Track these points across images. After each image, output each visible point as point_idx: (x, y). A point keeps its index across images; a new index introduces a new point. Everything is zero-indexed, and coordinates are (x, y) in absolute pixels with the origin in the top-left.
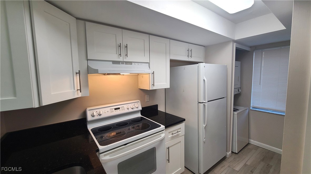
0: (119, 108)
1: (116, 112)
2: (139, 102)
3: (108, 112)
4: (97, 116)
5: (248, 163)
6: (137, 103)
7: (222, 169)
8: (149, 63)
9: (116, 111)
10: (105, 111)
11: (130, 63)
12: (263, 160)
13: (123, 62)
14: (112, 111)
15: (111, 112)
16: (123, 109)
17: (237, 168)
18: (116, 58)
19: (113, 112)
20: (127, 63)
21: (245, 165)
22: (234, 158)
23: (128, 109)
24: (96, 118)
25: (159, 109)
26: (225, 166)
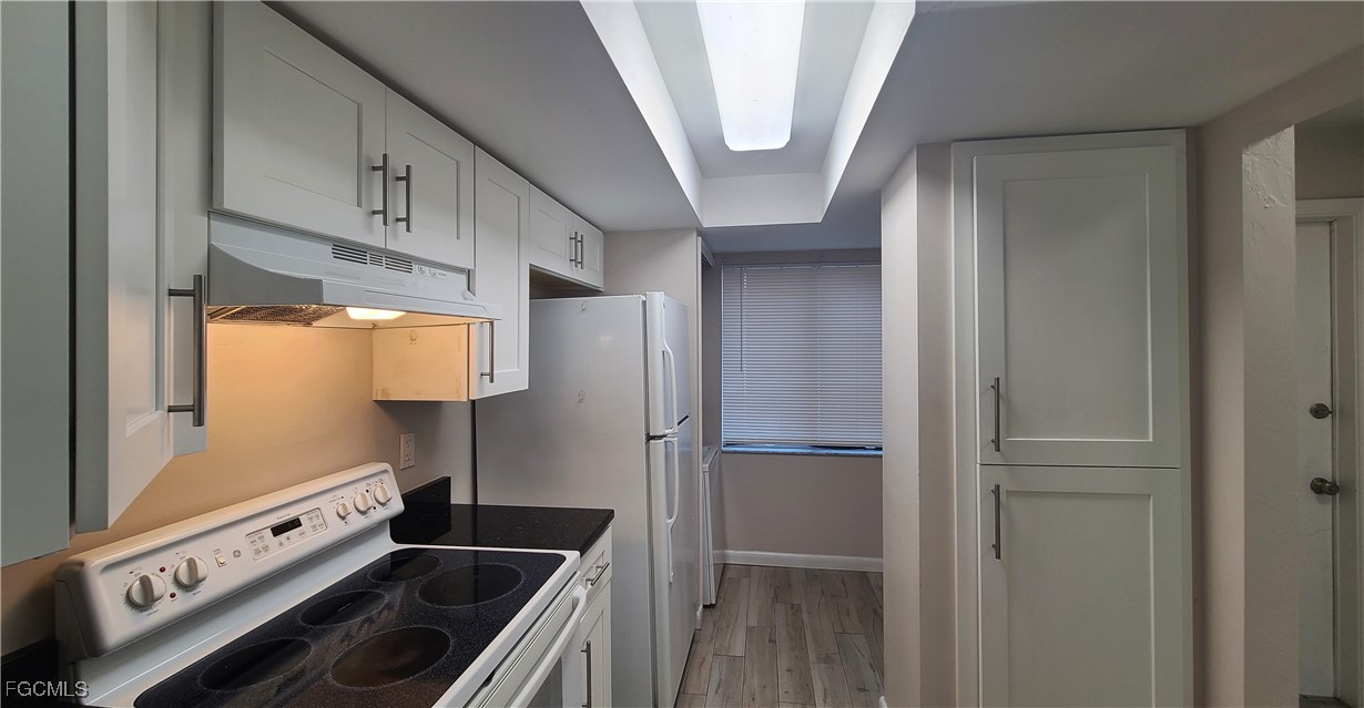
0: (294, 524)
1: (284, 549)
2: (386, 471)
3: (237, 554)
4: (173, 596)
5: (753, 622)
6: (377, 479)
7: (705, 672)
8: (469, 273)
9: (285, 541)
10: (217, 551)
11: (402, 262)
12: (776, 598)
13: (377, 255)
14: (259, 545)
15: (258, 552)
16: (317, 522)
17: (739, 650)
19: (266, 548)
20: (392, 259)
21: (749, 629)
22: (714, 623)
23: (343, 518)
24: (168, 608)
26: (704, 659)
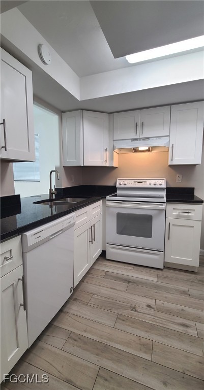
0: (142, 182)
2: (164, 179)
3: (132, 183)
4: (123, 184)
8: (169, 136)
9: (139, 184)
10: (129, 182)
11: (148, 138)
13: (140, 139)
14: (135, 183)
16: (145, 183)
18: (133, 136)
20: (144, 139)
23: (150, 184)
24: (122, 186)
25: (195, 194)
